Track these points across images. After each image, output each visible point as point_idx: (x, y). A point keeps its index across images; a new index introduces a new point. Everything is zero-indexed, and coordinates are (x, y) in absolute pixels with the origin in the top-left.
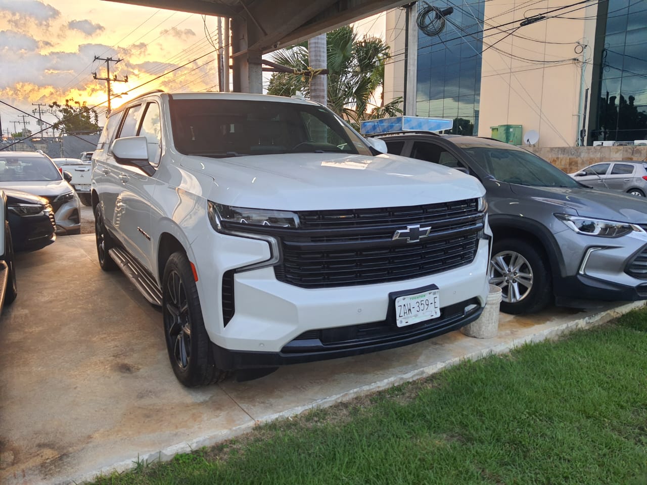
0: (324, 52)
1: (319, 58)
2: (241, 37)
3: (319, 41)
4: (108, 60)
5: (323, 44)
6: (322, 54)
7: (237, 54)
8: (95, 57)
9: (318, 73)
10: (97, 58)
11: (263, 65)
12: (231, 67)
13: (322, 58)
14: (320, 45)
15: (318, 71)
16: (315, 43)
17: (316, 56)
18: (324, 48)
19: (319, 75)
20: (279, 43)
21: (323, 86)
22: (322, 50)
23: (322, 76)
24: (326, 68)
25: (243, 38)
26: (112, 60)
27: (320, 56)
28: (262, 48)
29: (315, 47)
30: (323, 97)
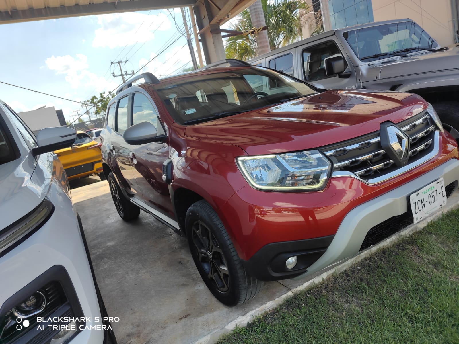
0: (262, 14)
1: (259, 19)
2: (203, 17)
3: (257, 7)
4: (119, 63)
5: (260, 8)
6: (261, 16)
7: (202, 30)
8: (111, 62)
9: (261, 30)
10: (113, 63)
11: (222, 33)
12: (200, 40)
13: (261, 19)
14: (258, 10)
15: (260, 29)
16: (255, 9)
17: (257, 18)
18: (261, 11)
19: (261, 31)
20: (230, 14)
21: (266, 38)
22: (260, 13)
23: (264, 31)
24: (265, 25)
25: (204, 18)
26: (122, 62)
27: (259, 17)
28: (219, 21)
29: (255, 12)
30: (267, 46)
